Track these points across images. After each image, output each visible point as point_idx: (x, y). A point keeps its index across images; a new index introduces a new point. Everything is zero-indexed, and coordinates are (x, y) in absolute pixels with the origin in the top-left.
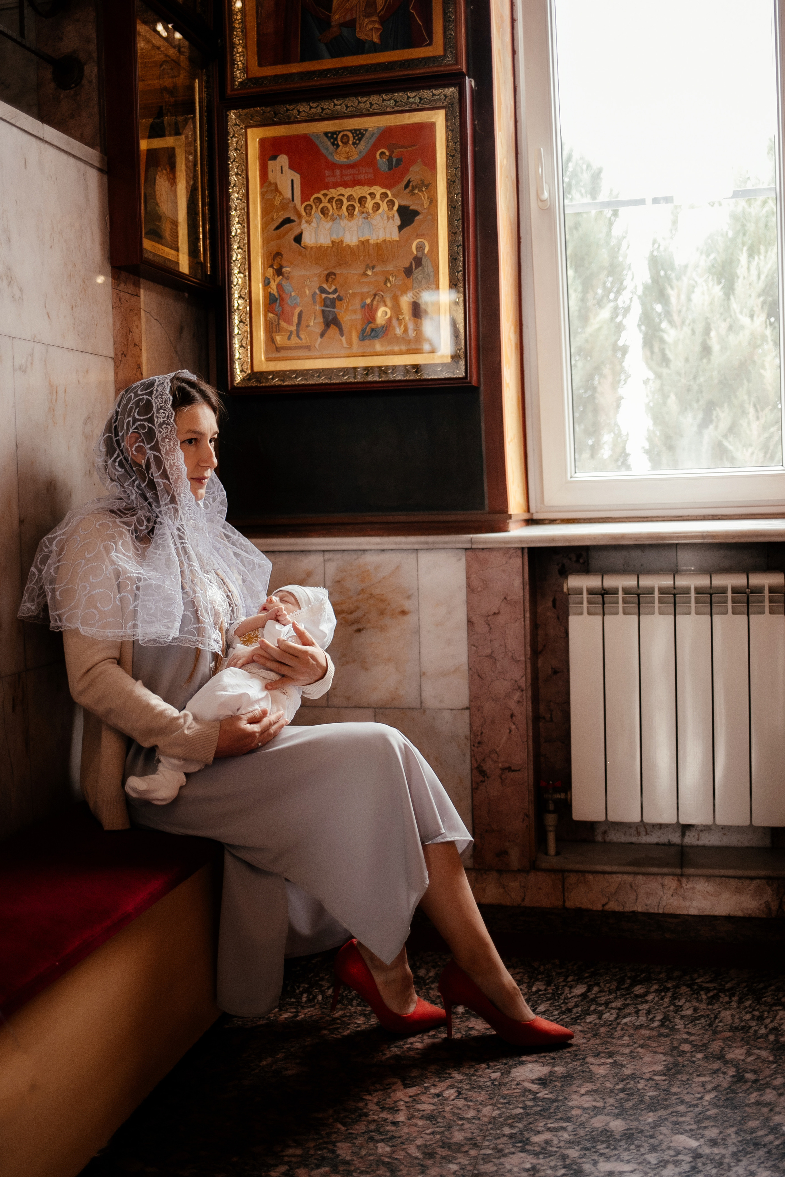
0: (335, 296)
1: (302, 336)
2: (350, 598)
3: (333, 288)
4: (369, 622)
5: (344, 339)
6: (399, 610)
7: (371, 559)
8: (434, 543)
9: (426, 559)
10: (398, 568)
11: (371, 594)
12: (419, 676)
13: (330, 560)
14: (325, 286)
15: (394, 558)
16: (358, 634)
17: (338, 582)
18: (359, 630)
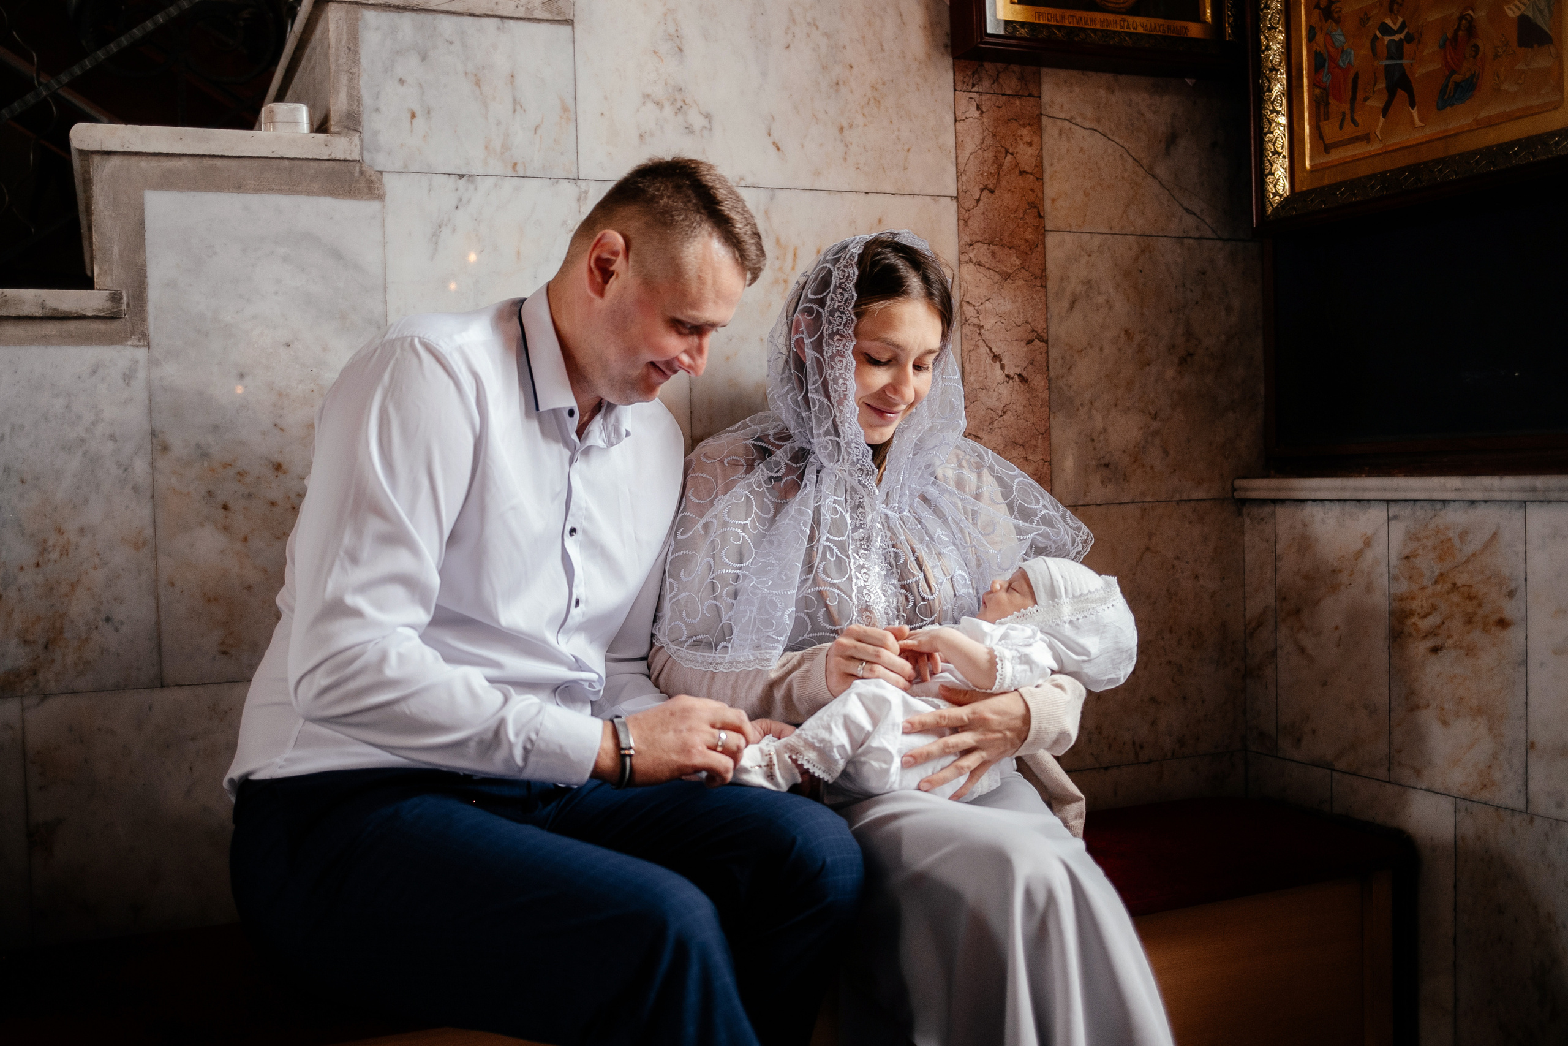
0: (1402, 36)
1: (1357, 118)
2: (1423, 588)
3: (1400, 20)
4: (1450, 636)
5: (1415, 113)
6: (1496, 617)
7: (1455, 517)
8: (1547, 490)
9: (1539, 518)
10: (1494, 536)
11: (1454, 584)
12: (1523, 749)
13: (1396, 517)
14: (1389, 21)
15: (1489, 517)
16: (1433, 657)
17: (1407, 558)
18: (1435, 650)
